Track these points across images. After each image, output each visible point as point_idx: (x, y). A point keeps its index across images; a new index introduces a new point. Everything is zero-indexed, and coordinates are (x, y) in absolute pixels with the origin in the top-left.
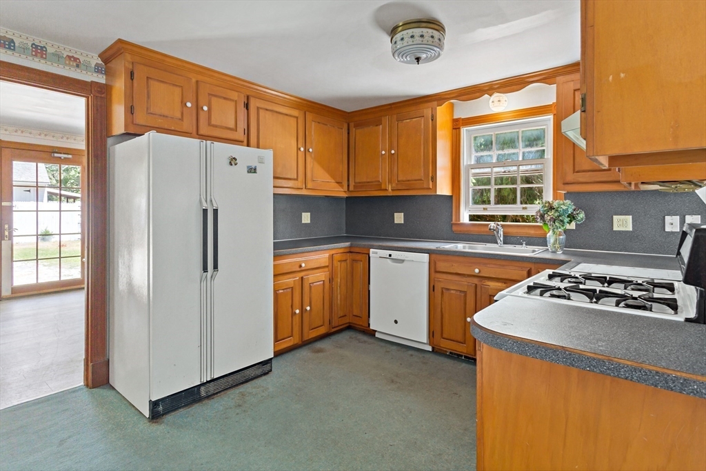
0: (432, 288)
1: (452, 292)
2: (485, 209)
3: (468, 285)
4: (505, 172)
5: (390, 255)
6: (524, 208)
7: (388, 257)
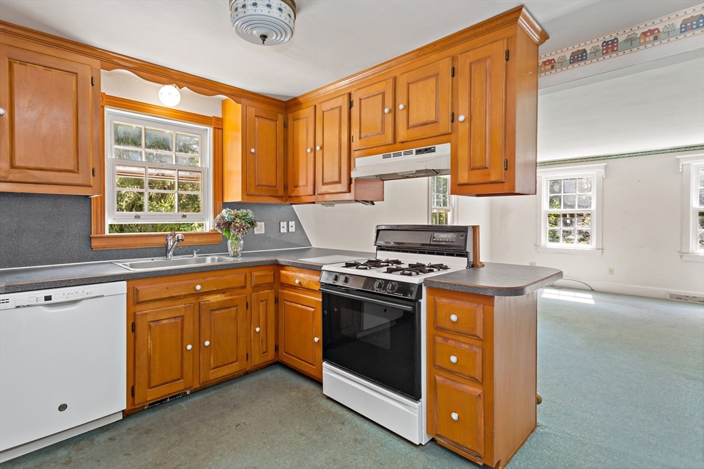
0: (132, 328)
1: (164, 322)
2: (137, 217)
3: (185, 307)
4: (158, 175)
5: (48, 298)
6: (184, 216)
7: (43, 302)
